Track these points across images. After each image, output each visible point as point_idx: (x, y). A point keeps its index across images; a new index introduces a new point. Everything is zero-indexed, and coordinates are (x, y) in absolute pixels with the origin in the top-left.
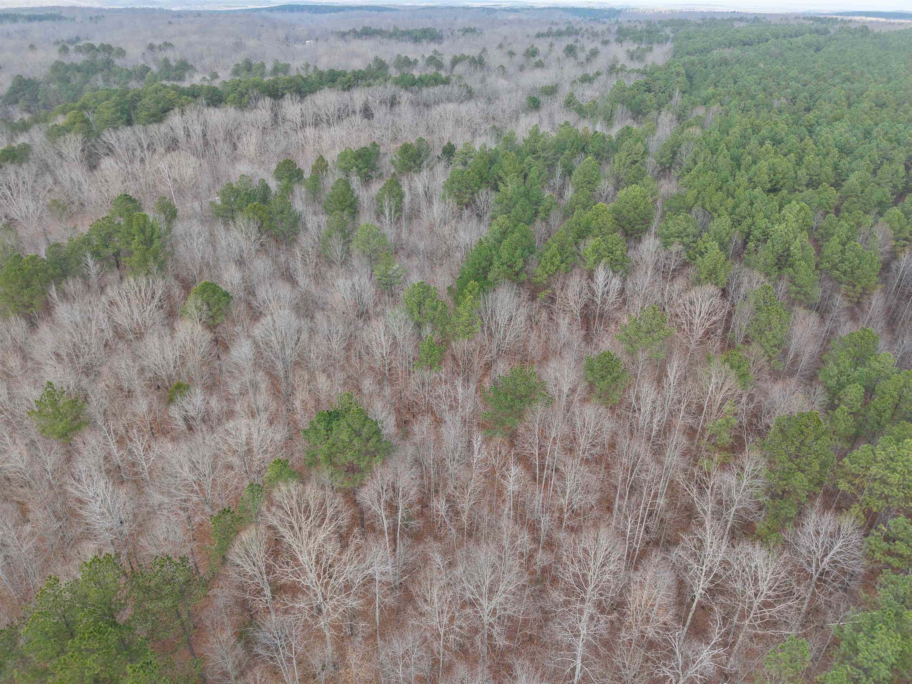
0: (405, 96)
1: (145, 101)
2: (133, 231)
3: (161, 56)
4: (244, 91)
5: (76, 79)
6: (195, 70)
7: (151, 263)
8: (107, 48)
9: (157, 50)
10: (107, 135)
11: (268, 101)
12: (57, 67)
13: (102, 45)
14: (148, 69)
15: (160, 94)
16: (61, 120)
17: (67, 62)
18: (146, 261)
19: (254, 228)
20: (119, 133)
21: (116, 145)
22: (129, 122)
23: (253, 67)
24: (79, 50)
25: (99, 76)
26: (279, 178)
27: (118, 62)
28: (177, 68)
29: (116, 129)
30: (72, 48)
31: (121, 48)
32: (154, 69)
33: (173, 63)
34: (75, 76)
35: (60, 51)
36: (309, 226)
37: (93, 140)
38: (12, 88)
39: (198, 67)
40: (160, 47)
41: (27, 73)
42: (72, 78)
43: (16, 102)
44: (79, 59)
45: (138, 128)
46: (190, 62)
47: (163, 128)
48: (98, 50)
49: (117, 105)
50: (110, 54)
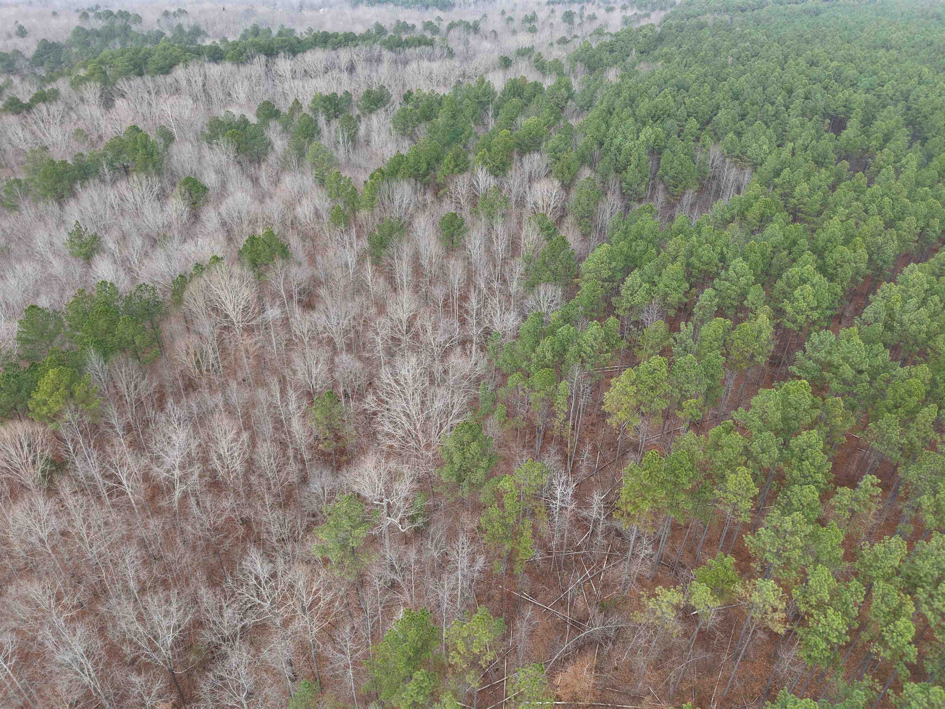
0: (387, 55)
1: (156, 57)
2: (137, 147)
3: (175, 22)
4: (242, 50)
5: (96, 43)
6: (207, 35)
7: (150, 168)
8: (124, 15)
9: (172, 17)
10: (121, 83)
11: (263, 58)
12: (79, 32)
13: (120, 11)
14: (162, 34)
15: (168, 52)
16: (82, 73)
17: (87, 27)
18: (147, 167)
19: (232, 149)
20: (132, 83)
21: (129, 92)
22: (140, 74)
23: (260, 33)
24: (98, 16)
25: (117, 40)
26: (258, 116)
27: (134, 28)
28: (190, 33)
29: (128, 79)
30: (91, 14)
31: (137, 15)
32: (168, 34)
33: (187, 30)
34: (95, 41)
35: (80, 18)
36: (276, 147)
37: (110, 88)
38: (38, 51)
39: (210, 33)
40: (174, 14)
41: (51, 38)
42: (92, 42)
43: (42, 64)
44: (98, 24)
45: (147, 78)
46: (203, 28)
47: (169, 79)
48: (116, 17)
49: (131, 60)
50: (127, 20)
